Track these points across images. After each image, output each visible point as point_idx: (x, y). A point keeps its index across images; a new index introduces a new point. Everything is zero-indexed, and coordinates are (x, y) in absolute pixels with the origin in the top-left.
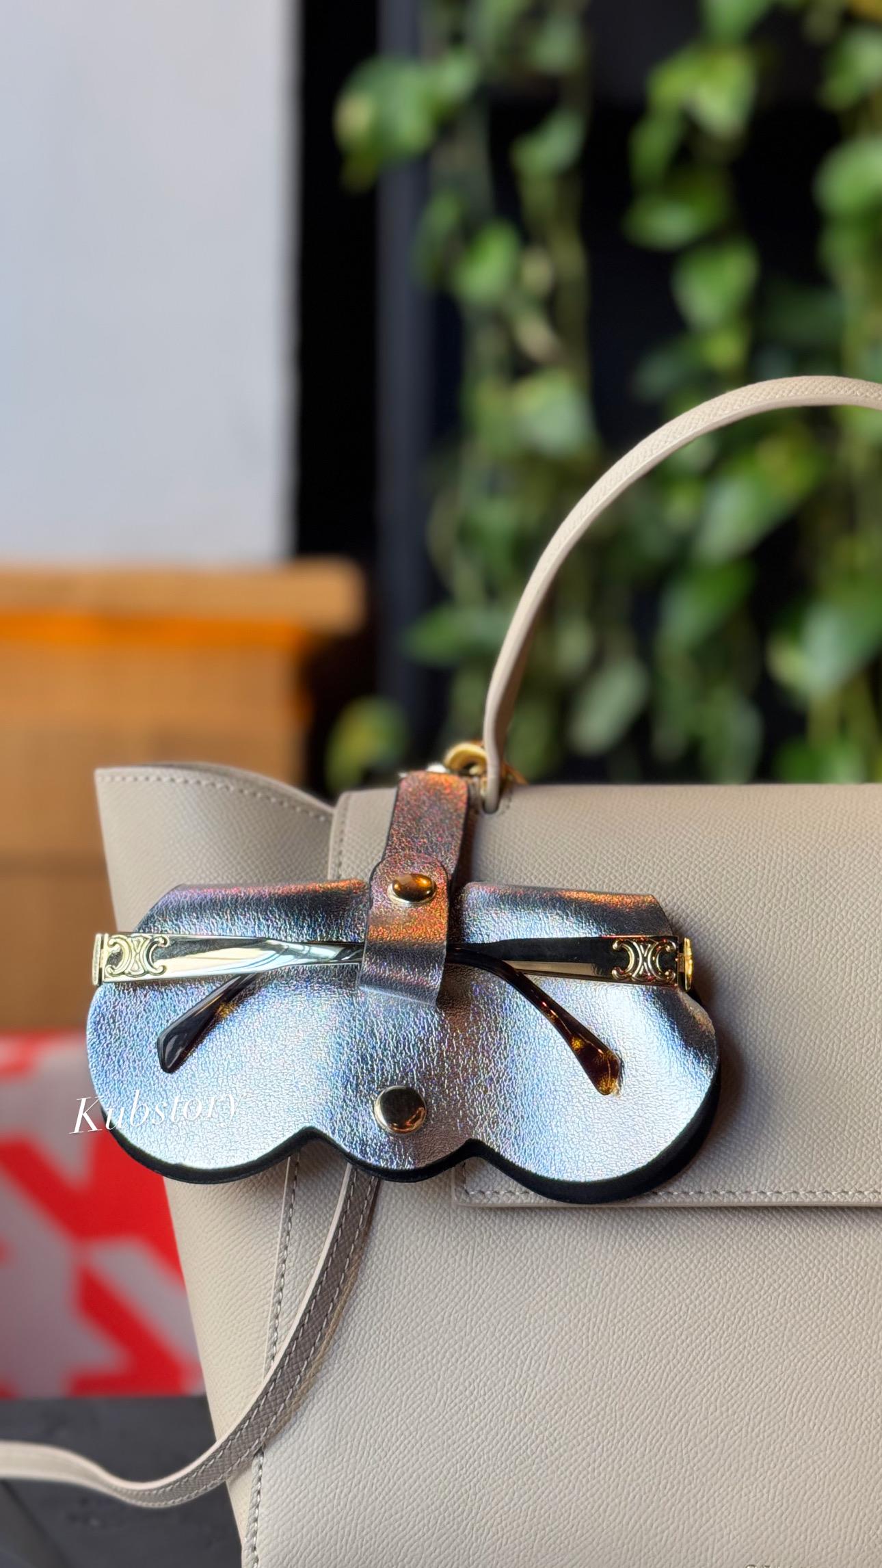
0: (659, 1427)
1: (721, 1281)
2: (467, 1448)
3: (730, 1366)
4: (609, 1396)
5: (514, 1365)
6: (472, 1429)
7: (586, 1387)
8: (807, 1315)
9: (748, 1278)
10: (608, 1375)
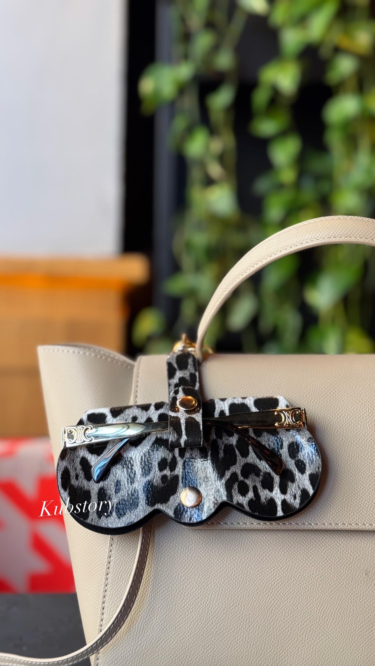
0: (265, 622)
1: (291, 562)
2: (185, 630)
3: (294, 597)
4: (244, 609)
5: (205, 596)
6: (187, 622)
7: (234, 605)
8: (326, 576)
9: (302, 561)
10: (244, 600)
